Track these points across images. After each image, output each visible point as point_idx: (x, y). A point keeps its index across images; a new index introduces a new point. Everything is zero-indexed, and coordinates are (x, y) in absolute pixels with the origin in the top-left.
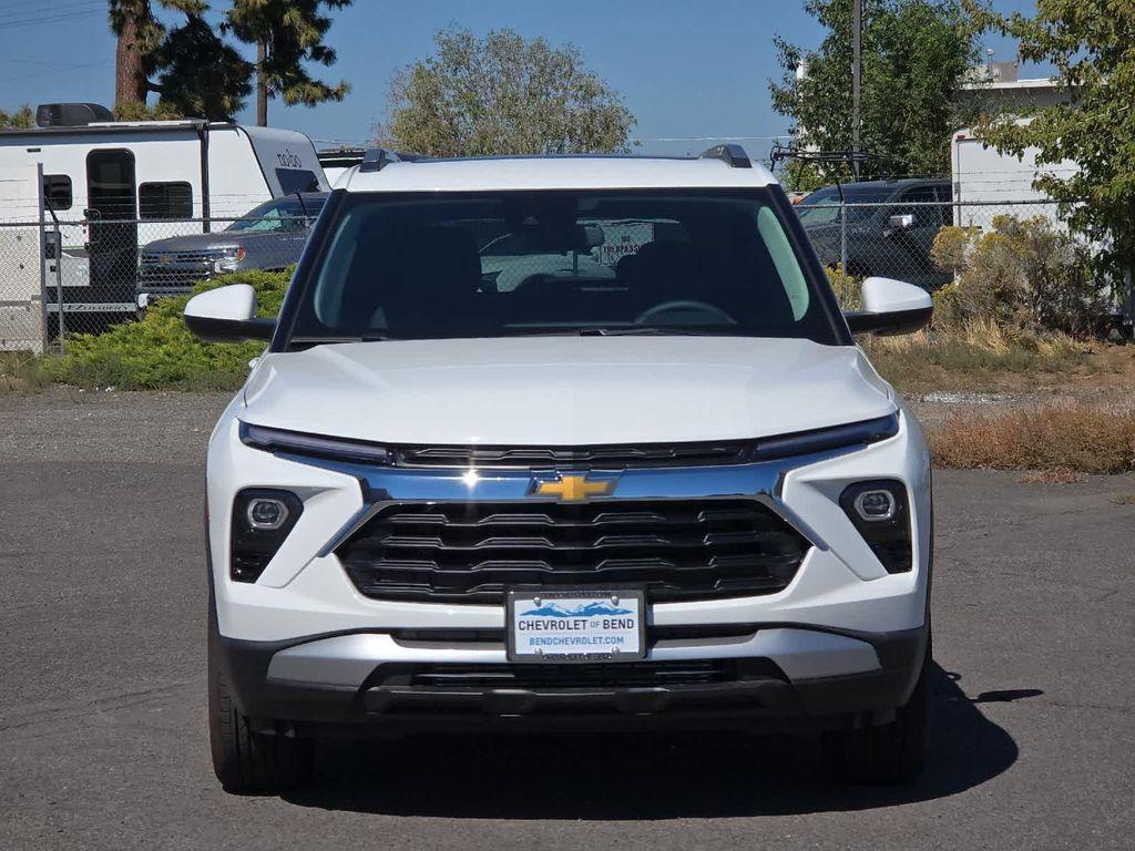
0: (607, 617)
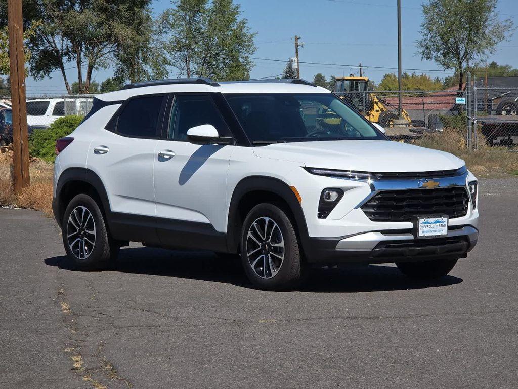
0: (440, 224)
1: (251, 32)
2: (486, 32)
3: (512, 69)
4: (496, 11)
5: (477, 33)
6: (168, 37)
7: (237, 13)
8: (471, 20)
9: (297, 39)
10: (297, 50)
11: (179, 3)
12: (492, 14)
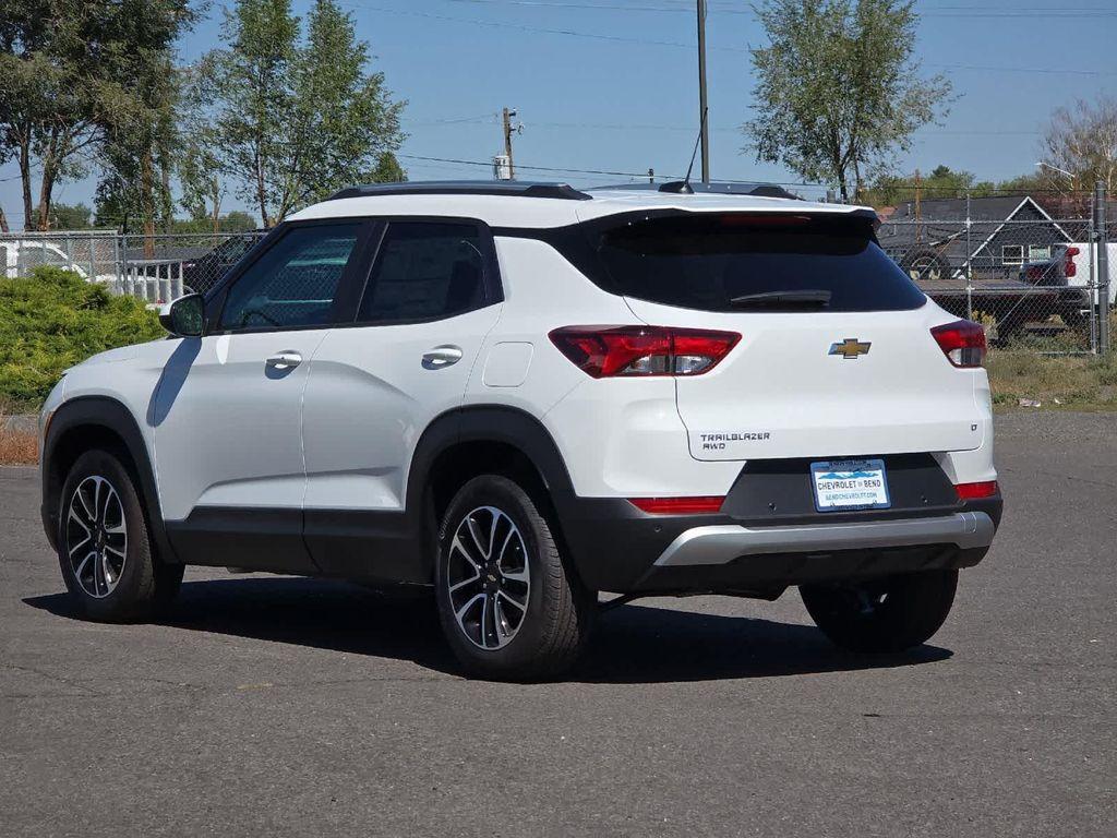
1: (395, 99)
2: (893, 104)
3: (974, 184)
4: (913, 59)
5: (875, 105)
6: (215, 112)
7: (362, 60)
8: (861, 79)
9: (508, 115)
10: (508, 138)
11: (235, 40)
12: (905, 65)
